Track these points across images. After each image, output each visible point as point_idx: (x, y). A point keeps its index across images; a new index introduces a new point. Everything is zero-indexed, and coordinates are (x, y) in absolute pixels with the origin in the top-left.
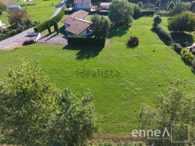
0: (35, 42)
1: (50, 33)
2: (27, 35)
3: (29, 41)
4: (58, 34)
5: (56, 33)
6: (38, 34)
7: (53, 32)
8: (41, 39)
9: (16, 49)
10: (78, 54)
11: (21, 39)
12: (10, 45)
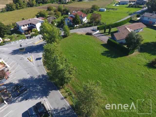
0: (92, 35)
1: (105, 32)
2: (92, 29)
3: (89, 33)
4: (109, 35)
5: (108, 34)
6: (98, 31)
7: (106, 33)
8: (97, 34)
9: (81, 35)
10: (106, 51)
11: (88, 31)
12: (81, 32)
